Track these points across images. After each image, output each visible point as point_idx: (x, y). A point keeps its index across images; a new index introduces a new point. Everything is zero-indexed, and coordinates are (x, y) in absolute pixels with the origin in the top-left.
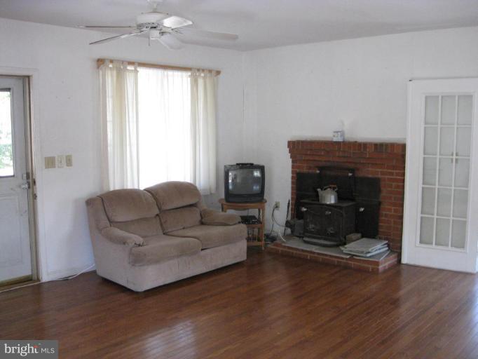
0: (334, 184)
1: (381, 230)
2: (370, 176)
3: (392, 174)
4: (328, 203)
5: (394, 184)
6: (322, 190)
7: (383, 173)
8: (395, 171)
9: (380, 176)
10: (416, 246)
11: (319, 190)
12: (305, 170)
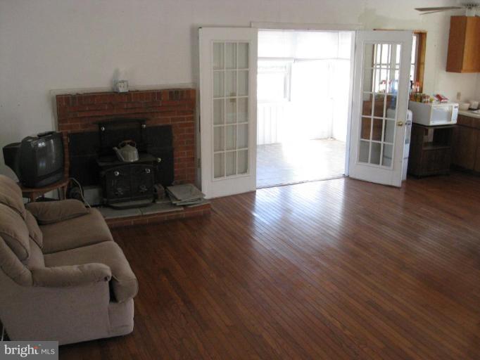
0: (129, 139)
1: (176, 175)
2: (161, 124)
3: (183, 119)
4: (132, 161)
5: (186, 128)
6: (119, 148)
7: (173, 120)
8: (185, 116)
9: (170, 123)
10: (212, 181)
11: (116, 148)
12: (80, 129)
